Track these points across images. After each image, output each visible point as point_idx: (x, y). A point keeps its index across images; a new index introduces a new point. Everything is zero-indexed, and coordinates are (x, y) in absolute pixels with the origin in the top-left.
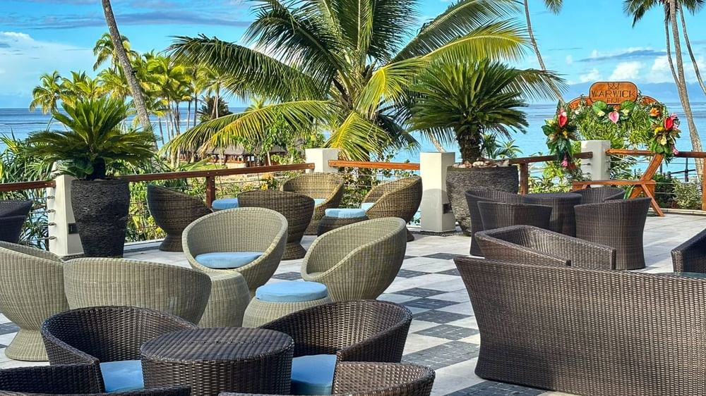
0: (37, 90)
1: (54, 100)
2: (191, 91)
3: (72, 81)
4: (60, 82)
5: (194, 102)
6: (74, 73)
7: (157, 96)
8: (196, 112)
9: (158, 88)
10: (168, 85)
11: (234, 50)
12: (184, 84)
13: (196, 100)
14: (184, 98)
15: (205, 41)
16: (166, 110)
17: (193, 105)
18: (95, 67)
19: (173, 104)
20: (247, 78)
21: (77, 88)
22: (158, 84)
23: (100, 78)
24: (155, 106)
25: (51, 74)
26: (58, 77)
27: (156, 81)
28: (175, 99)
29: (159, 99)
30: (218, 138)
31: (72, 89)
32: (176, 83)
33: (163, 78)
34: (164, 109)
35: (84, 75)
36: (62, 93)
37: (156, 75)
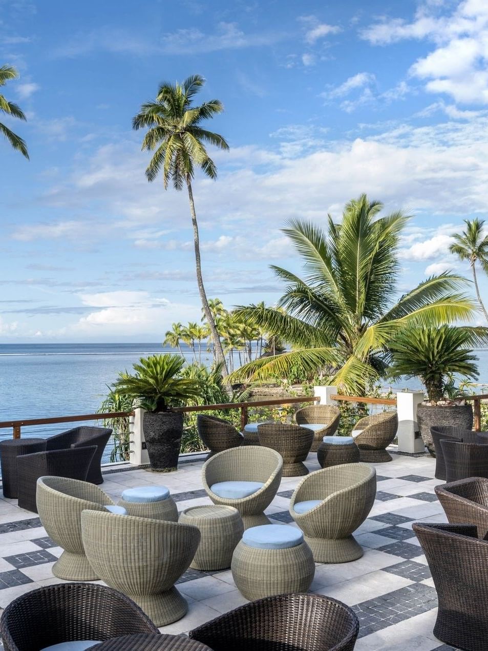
0: (168, 334)
1: (177, 340)
2: (259, 334)
3: (188, 328)
4: (182, 329)
5: (260, 340)
6: (190, 324)
7: (237, 337)
8: (262, 346)
9: (239, 332)
10: (245, 330)
11: (272, 314)
12: (254, 329)
13: (262, 339)
14: (254, 338)
15: (254, 308)
16: (243, 346)
17: (260, 342)
18: (202, 320)
19: (247, 341)
20: (281, 333)
21: (191, 332)
22: (239, 329)
23: (205, 326)
24: (237, 343)
25: (177, 324)
26: (180, 326)
27: (237, 328)
28: (249, 339)
29: (239, 339)
30: (259, 374)
31: (188, 333)
32: (249, 329)
33: (242, 326)
34: (242, 345)
35: (195, 325)
36: (184, 335)
37: (238, 324)
